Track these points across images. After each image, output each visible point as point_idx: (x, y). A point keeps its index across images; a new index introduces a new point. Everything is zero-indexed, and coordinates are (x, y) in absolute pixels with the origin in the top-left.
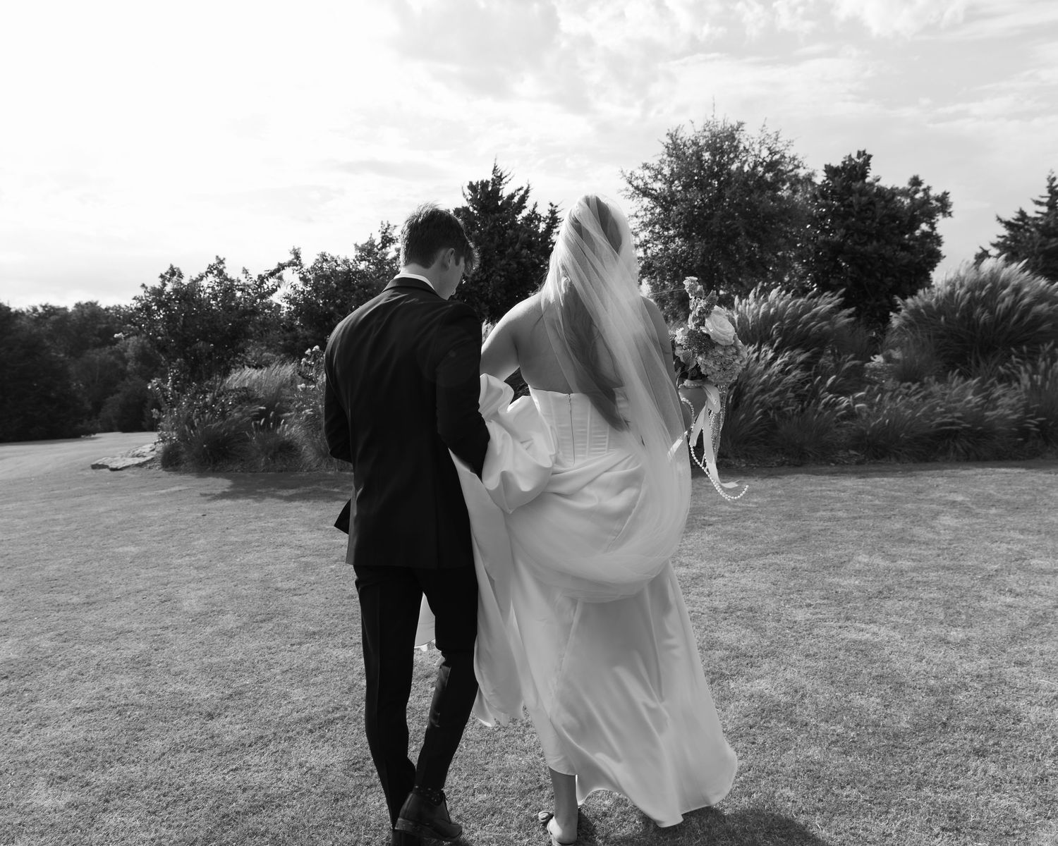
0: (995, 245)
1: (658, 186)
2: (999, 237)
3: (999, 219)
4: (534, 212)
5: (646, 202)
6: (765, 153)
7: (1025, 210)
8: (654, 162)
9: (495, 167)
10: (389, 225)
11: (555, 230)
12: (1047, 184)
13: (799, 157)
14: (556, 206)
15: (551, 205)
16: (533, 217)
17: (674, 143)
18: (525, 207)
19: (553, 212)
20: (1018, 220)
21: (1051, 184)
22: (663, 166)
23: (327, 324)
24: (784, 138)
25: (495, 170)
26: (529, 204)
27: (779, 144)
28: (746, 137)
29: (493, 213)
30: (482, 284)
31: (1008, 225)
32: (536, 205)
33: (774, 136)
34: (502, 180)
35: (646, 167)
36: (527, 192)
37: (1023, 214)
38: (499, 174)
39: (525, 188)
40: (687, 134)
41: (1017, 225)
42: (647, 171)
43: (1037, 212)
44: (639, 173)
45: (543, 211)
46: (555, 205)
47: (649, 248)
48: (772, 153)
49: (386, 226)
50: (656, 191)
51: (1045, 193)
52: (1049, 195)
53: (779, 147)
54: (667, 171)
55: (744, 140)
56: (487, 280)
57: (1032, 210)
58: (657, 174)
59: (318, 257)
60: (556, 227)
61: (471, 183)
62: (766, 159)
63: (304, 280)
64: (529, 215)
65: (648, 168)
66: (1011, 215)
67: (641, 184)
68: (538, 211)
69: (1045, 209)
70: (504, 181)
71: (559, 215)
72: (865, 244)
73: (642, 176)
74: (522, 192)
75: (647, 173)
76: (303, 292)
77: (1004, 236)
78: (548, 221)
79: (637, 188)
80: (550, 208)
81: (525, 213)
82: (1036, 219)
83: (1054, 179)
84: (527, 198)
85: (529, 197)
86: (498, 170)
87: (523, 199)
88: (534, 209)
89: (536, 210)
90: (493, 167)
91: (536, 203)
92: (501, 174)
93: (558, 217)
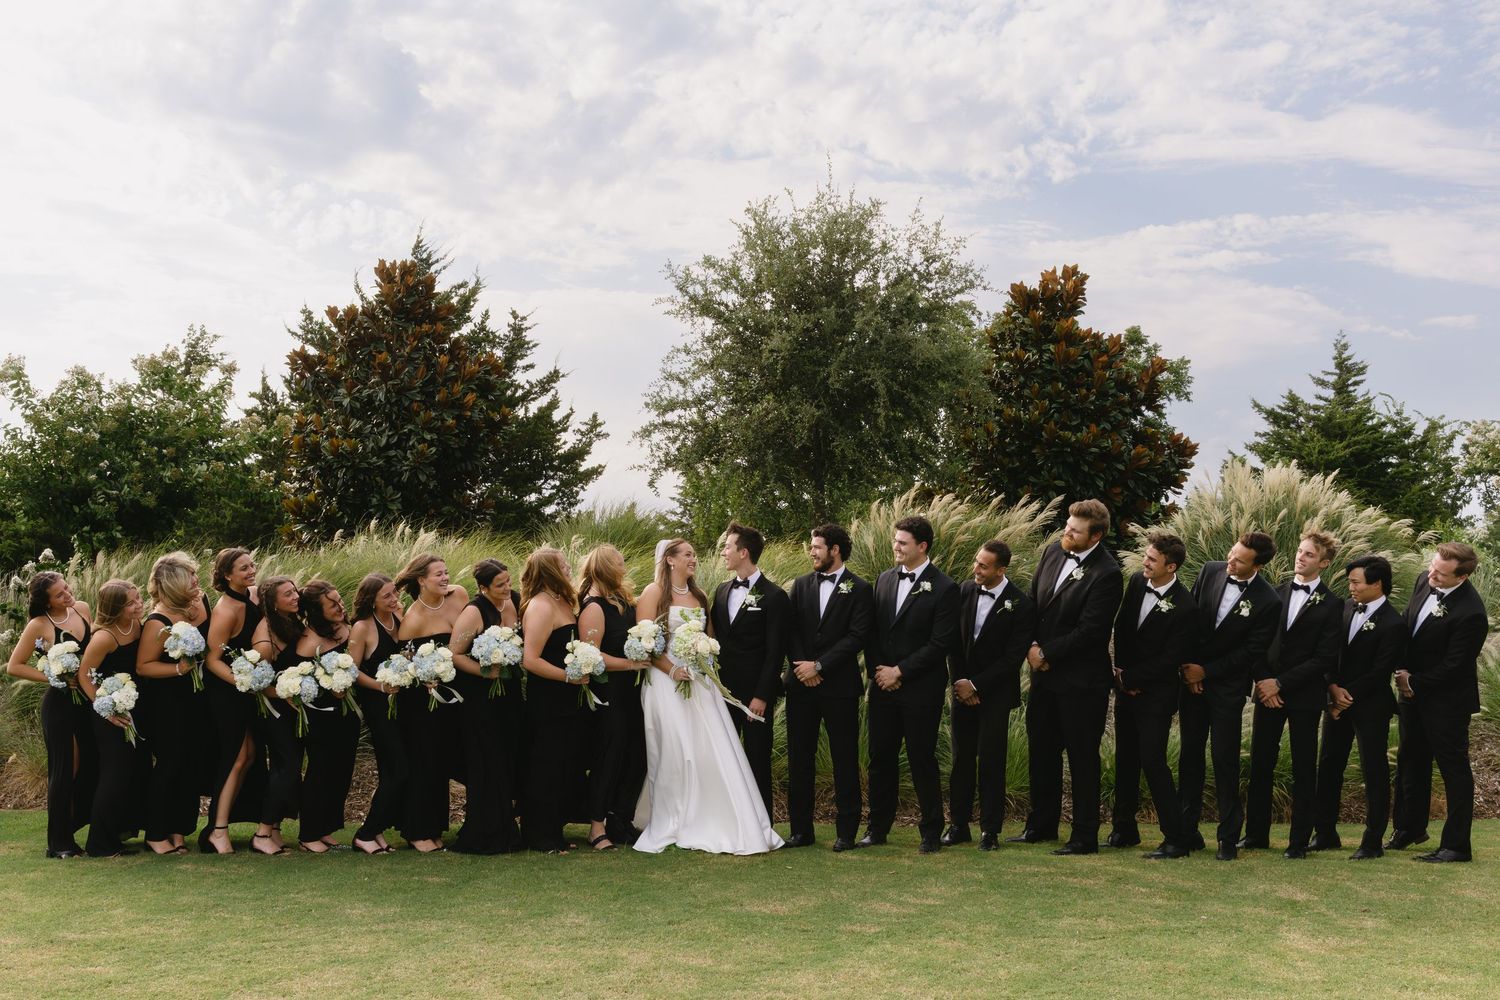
0: (1252, 448)
1: (731, 298)
2: (1257, 434)
3: (1256, 405)
4: (483, 328)
5: (708, 325)
6: (917, 258)
7: (1298, 393)
8: (724, 256)
9: (419, 242)
10: (203, 333)
11: (520, 363)
12: (1335, 353)
13: (976, 268)
14: (524, 319)
15: (514, 314)
16: (483, 337)
17: (758, 226)
18: (469, 319)
19: (518, 330)
20: (1287, 409)
21: (1340, 354)
22: (739, 264)
23: (77, 510)
24: (949, 233)
25: (418, 246)
26: (475, 313)
27: (942, 244)
28: (883, 226)
29: (419, 323)
30: (392, 453)
31: (1273, 416)
32: (486, 316)
33: (933, 229)
34: (430, 266)
35: (709, 262)
36: (474, 291)
37: (1294, 402)
38: (425, 256)
39: (471, 285)
40: (783, 213)
41: (1284, 418)
42: (712, 271)
43: (1320, 398)
44: (698, 272)
45: (499, 325)
46: (521, 314)
47: (711, 408)
48: (930, 259)
49: (198, 334)
50: (727, 306)
51: (1331, 367)
52: (1338, 372)
53: (942, 247)
54: (748, 274)
55: (879, 231)
56: (397, 446)
57: (1309, 395)
58: (730, 278)
59: (67, 377)
60: (522, 357)
61: (382, 262)
62: (919, 268)
63: (36, 421)
64: (474, 332)
65: (713, 265)
66: (1275, 401)
67: (699, 291)
68: (491, 325)
69: (1330, 393)
70: (435, 268)
71: (529, 336)
72: (1077, 429)
73: (702, 278)
74: (465, 291)
75: (712, 274)
76: (31, 445)
77: (1265, 434)
78: (507, 344)
79: (694, 299)
80: (512, 321)
81: (466, 329)
82: (1316, 408)
83: (1345, 347)
84: (472, 303)
85: (475, 301)
86: (423, 249)
87: (467, 303)
88: (483, 322)
89: (486, 324)
90: (414, 242)
91: (487, 312)
92: (429, 256)
93: (527, 339)
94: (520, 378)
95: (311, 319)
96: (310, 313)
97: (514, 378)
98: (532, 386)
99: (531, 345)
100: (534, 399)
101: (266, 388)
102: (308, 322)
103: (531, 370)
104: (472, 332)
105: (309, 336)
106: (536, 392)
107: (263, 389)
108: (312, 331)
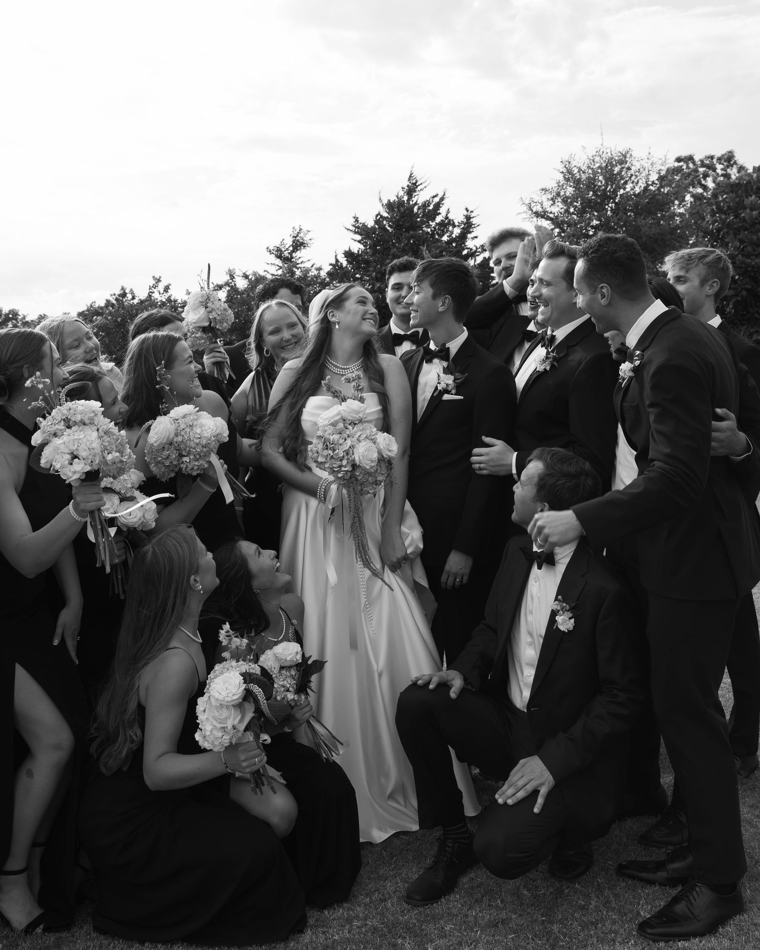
1: (556, 209)
4: (447, 218)
8: (551, 186)
9: (411, 174)
10: (301, 229)
11: (469, 236)
14: (472, 212)
15: (467, 210)
16: (447, 224)
17: (568, 170)
18: (440, 214)
19: (468, 218)
22: (560, 189)
25: (410, 176)
26: (443, 211)
32: (448, 212)
34: (417, 187)
35: (545, 189)
36: (442, 199)
38: (414, 181)
39: (440, 196)
42: (546, 194)
44: (537, 197)
45: (458, 217)
46: (470, 210)
50: (554, 214)
60: (470, 232)
64: (442, 221)
65: (547, 191)
68: (451, 216)
70: (419, 188)
71: (474, 221)
73: (540, 201)
74: (437, 200)
75: (545, 197)
78: (463, 226)
80: (465, 213)
81: (439, 219)
84: (441, 205)
85: (443, 204)
86: (414, 178)
87: (438, 206)
88: (447, 215)
89: (448, 216)
90: (409, 174)
91: (448, 210)
92: (417, 181)
93: (473, 223)
94: (470, 244)
95: (358, 221)
96: (357, 218)
97: (466, 244)
98: (477, 248)
99: (476, 225)
100: (478, 255)
101: (337, 261)
102: (356, 223)
103: (476, 239)
104: (441, 220)
105: (357, 230)
106: (479, 252)
107: (336, 261)
108: (358, 228)
